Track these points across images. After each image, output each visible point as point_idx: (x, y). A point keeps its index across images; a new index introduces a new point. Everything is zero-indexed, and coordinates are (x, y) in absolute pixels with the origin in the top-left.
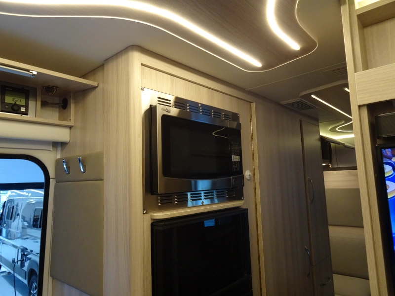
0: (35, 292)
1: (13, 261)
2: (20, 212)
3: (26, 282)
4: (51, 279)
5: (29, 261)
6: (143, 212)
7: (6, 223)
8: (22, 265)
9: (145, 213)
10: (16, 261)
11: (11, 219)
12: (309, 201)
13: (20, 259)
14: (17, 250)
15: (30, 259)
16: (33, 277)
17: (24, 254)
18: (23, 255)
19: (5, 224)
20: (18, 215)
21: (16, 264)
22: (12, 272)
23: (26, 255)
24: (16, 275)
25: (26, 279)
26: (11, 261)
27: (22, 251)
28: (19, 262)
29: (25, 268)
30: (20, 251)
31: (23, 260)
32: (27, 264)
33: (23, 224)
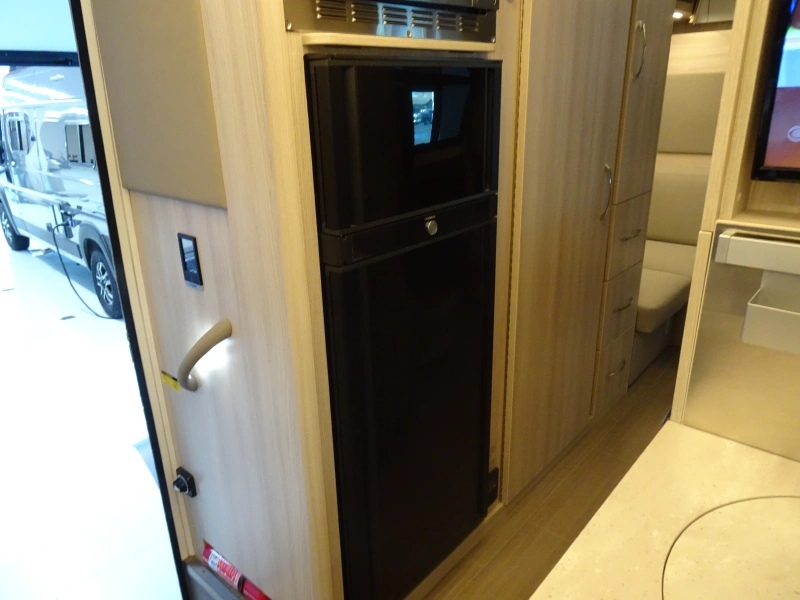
0: (104, 277)
1: (49, 228)
2: (36, 131)
3: (83, 262)
4: (125, 192)
5: (78, 227)
6: (286, 26)
7: (14, 157)
8: (68, 234)
9: (291, 31)
10: (54, 225)
11: (21, 148)
12: (631, 76)
13: (60, 221)
14: (51, 209)
15: (79, 222)
16: (95, 254)
17: (66, 213)
18: (65, 215)
19: (13, 160)
20: (33, 139)
21: (56, 231)
22: (54, 248)
23: (71, 216)
24: (62, 252)
25: (81, 257)
26: (45, 228)
27: (61, 208)
28: (61, 229)
29: (76, 238)
30: (56, 208)
31: (68, 224)
32: (76, 230)
33: (50, 164)
